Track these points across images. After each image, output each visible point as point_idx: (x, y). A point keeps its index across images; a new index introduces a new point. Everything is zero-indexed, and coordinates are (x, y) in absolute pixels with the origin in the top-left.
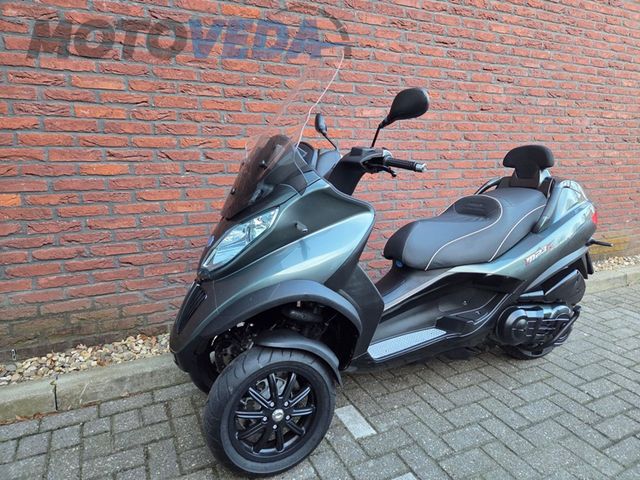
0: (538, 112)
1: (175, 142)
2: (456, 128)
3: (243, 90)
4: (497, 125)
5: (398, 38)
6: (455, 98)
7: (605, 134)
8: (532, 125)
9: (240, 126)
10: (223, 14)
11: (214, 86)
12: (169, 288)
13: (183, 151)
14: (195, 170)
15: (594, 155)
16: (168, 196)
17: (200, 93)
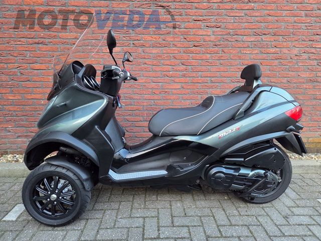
0: (244, 46)
1: (5, 66)
2: (175, 58)
3: (37, 40)
4: (209, 56)
5: (128, 7)
6: (172, 39)
7: (316, 59)
8: (239, 55)
9: (36, 58)
10: (24, 5)
11: (22, 40)
12: (8, 134)
13: (9, 71)
14: (16, 79)
15: (305, 75)
16: (4, 92)
17: (16, 43)
